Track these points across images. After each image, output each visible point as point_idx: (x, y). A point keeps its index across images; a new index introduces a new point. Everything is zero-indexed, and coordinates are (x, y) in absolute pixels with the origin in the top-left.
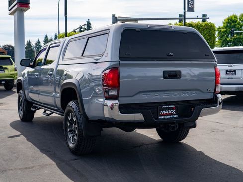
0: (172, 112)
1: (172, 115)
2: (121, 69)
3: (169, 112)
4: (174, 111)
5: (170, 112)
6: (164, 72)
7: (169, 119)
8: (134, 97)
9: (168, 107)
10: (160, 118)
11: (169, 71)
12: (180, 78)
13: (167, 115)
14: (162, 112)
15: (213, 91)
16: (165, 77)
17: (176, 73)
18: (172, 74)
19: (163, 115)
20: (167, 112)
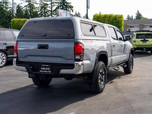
0: (48, 69)
1: (48, 70)
4: (49, 69)
5: (47, 69)
6: (38, 45)
7: (46, 72)
8: (25, 58)
10: (40, 71)
11: (41, 45)
13: (45, 70)
14: (42, 68)
15: (74, 59)
16: (39, 48)
17: (45, 46)
18: (42, 46)
19: (43, 70)
20: (45, 69)
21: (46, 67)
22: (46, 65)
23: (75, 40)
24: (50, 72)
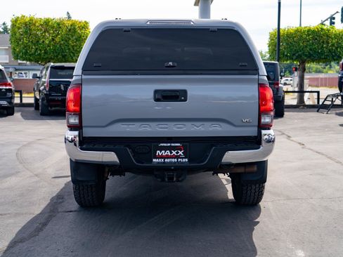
0: (177, 153)
1: (177, 157)
2: (84, 87)
3: (171, 153)
4: (181, 153)
5: (174, 153)
6: (156, 92)
8: (107, 128)
9: (169, 145)
10: (154, 160)
11: (164, 91)
12: (185, 100)
13: (168, 157)
14: (158, 152)
15: (257, 124)
16: (157, 100)
17: (178, 94)
18: (169, 94)
19: (162, 157)
20: (168, 153)
21: (171, 149)
22: (173, 145)
23: (260, 77)
24: (187, 160)
